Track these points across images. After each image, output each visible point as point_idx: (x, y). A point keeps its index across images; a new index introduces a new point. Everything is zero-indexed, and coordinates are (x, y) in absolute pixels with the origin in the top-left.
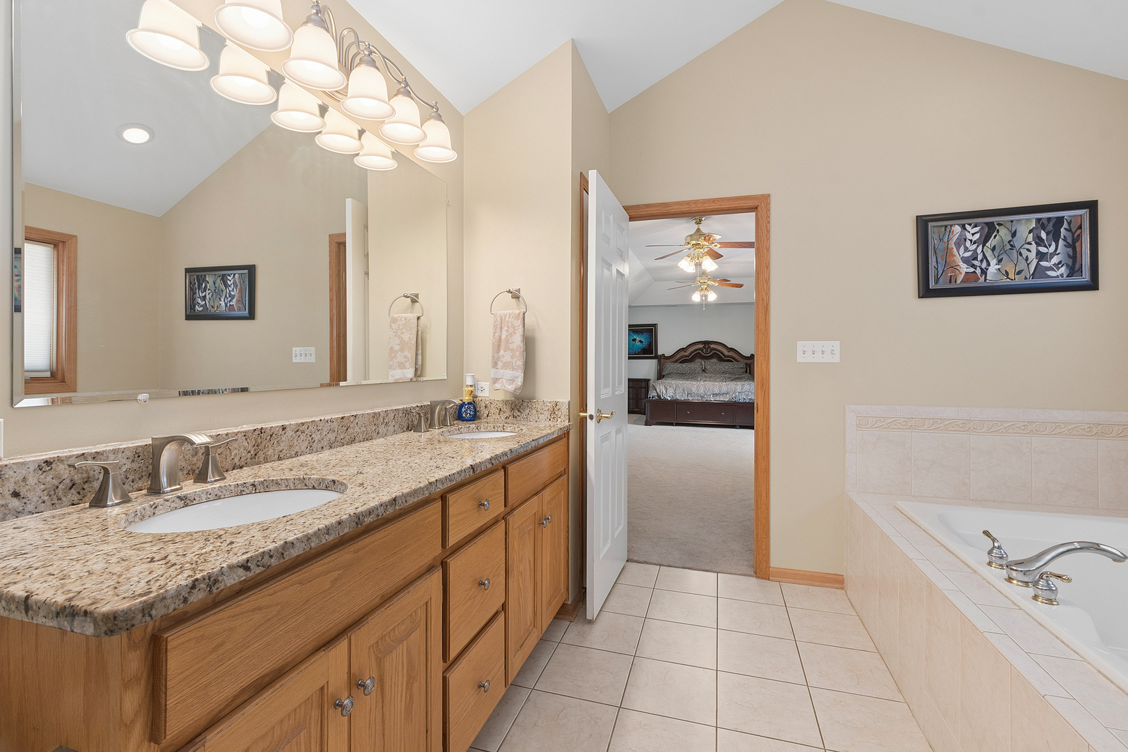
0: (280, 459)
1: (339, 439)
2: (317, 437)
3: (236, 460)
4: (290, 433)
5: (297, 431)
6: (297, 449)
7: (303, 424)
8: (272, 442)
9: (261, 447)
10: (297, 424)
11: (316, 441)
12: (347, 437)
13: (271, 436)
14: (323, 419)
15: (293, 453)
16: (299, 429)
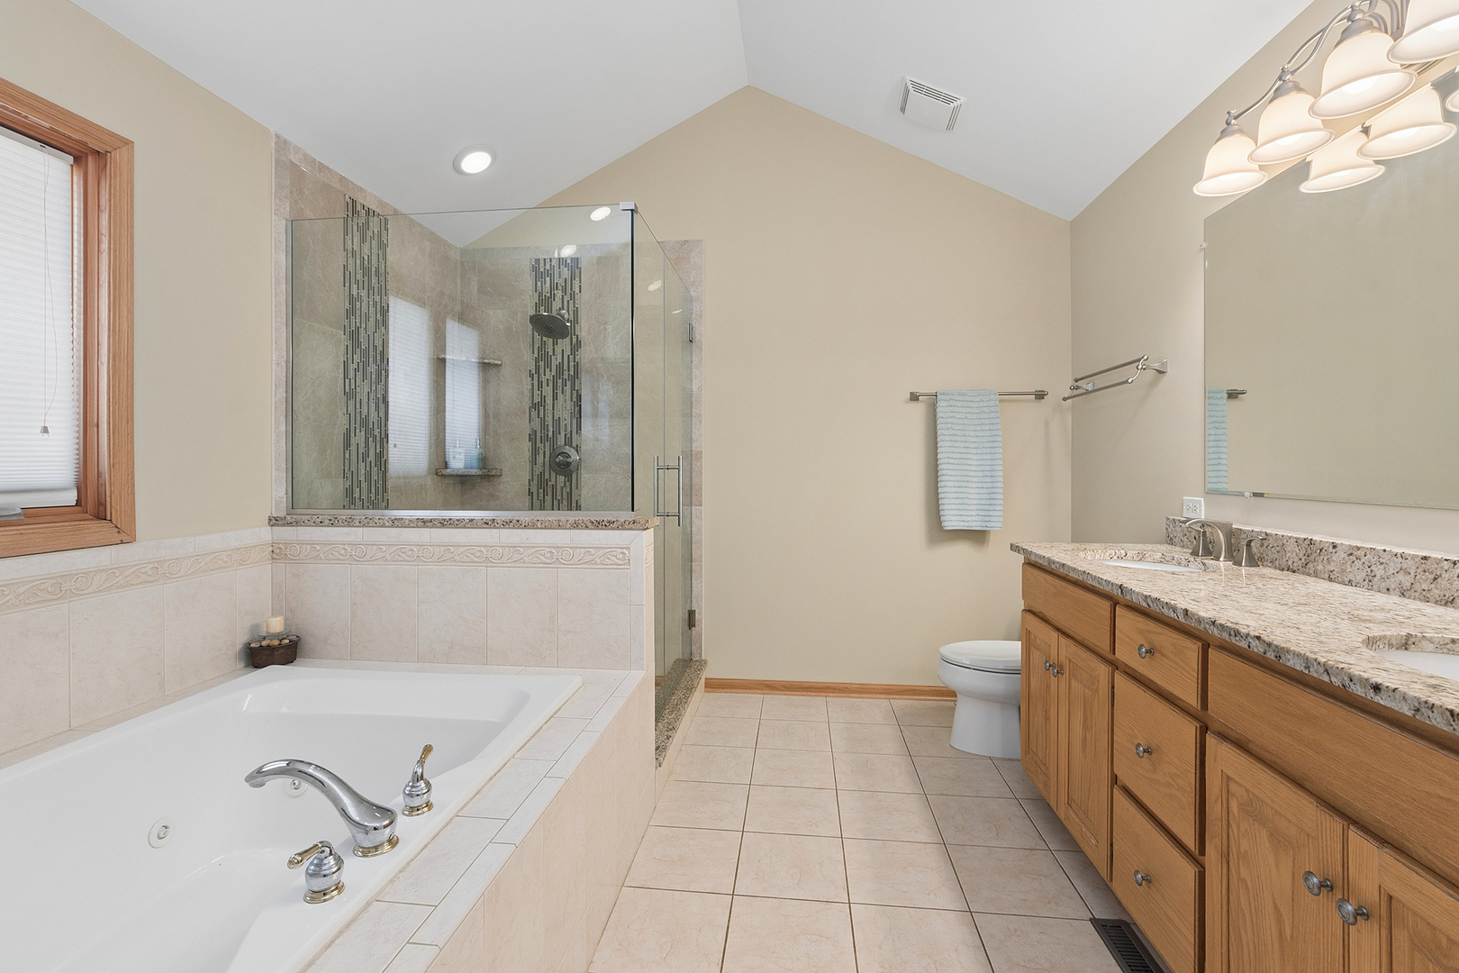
0: (1330, 579)
1: (1417, 586)
2: (1379, 571)
3: (1290, 563)
4: (1342, 555)
5: (1351, 554)
6: (1351, 576)
7: (1358, 548)
8: (1322, 558)
9: (1312, 558)
10: (1350, 546)
11: (1378, 577)
12: (1436, 592)
13: (1321, 550)
14: (1388, 549)
15: (1347, 580)
16: (1352, 552)
